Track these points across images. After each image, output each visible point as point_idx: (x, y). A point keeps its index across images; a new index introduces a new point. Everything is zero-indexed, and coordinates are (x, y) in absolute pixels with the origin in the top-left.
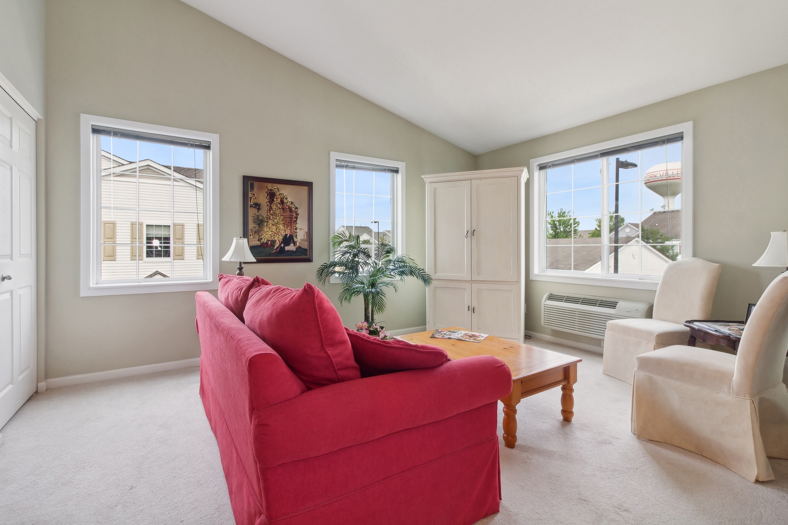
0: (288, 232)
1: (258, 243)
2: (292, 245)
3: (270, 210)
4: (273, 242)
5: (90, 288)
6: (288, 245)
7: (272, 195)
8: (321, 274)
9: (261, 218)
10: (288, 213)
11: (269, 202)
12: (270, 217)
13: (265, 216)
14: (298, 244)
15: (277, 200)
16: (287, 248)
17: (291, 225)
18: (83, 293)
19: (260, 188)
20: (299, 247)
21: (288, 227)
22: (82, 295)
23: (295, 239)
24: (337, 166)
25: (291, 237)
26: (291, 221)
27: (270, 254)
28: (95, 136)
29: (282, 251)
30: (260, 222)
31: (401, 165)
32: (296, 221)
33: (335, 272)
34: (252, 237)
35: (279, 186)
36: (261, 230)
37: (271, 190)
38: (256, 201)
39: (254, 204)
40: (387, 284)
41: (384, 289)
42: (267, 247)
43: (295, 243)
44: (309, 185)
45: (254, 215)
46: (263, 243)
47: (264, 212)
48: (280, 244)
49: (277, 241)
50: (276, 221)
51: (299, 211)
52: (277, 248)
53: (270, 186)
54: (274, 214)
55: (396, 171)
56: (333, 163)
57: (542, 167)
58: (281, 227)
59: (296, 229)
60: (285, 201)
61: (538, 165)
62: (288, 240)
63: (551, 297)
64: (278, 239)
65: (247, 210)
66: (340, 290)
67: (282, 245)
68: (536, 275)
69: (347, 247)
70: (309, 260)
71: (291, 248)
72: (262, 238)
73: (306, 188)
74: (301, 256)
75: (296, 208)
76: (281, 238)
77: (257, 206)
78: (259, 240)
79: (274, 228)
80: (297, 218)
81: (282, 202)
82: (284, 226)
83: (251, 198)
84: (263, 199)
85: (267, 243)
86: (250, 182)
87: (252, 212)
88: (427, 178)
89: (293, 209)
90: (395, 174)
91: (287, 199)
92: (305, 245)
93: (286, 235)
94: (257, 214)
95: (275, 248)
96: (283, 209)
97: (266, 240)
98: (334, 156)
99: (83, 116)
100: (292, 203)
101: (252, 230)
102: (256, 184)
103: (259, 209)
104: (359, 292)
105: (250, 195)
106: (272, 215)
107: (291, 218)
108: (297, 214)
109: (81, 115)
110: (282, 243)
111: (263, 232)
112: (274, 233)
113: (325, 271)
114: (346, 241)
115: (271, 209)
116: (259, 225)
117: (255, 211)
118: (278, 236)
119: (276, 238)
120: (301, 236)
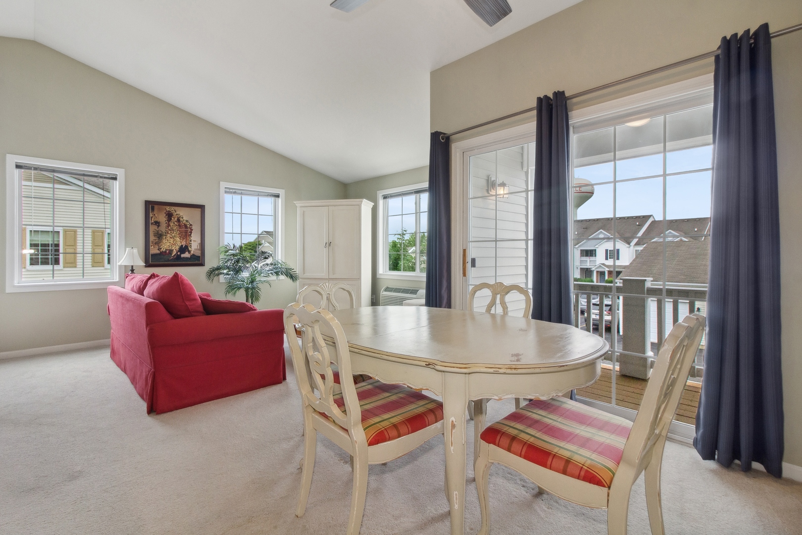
0: (184, 243)
1: (158, 252)
2: (187, 253)
3: (168, 227)
4: (171, 251)
5: (15, 287)
6: (184, 253)
7: (170, 216)
8: (210, 275)
9: (160, 232)
10: (184, 229)
11: (167, 220)
12: (168, 232)
13: (164, 231)
14: (192, 252)
15: (174, 219)
16: (183, 256)
17: (186, 237)
18: (8, 290)
19: (160, 210)
20: (193, 255)
21: (183, 239)
22: (7, 291)
23: (189, 248)
24: (226, 192)
25: (186, 247)
26: (186, 235)
27: (168, 260)
28: (18, 170)
29: (178, 257)
30: (160, 236)
31: (281, 192)
32: (191, 234)
33: (221, 273)
34: (153, 247)
35: (176, 208)
36: (161, 242)
37: (169, 211)
38: (156, 220)
39: (155, 222)
40: (262, 282)
41: (260, 285)
42: (165, 255)
43: (189, 252)
44: (202, 207)
45: (155, 231)
46: (162, 251)
47: (163, 228)
48: (177, 253)
49: (175, 250)
50: (173, 235)
51: (193, 228)
52: (175, 255)
53: (168, 208)
54: (172, 230)
55: (278, 196)
56: (222, 190)
57: (385, 197)
58: (178, 239)
59: (191, 241)
60: (181, 219)
61: (383, 196)
62: (183, 249)
63: (387, 289)
64: (175, 249)
65: (149, 226)
66: (225, 287)
67: (179, 253)
68: (381, 274)
69: (231, 255)
70: (202, 265)
71: (186, 255)
72: (161, 248)
73: (199, 210)
74: (195, 261)
75: (191, 225)
76: (177, 248)
77: (157, 223)
78: (158, 250)
79: (172, 240)
80: (191, 232)
81: (179, 220)
82: (180, 239)
83: (152, 217)
84: (162, 218)
85: (165, 252)
86: (150, 206)
87: (152, 228)
88: (298, 204)
89: (188, 226)
90: (277, 199)
91: (183, 218)
92: (198, 253)
93: (182, 246)
94: (157, 230)
95: (173, 255)
96: (180, 226)
97: (165, 249)
98: (223, 185)
99: (9, 156)
100: (187, 221)
101: (152, 242)
102: (156, 207)
103: (158, 226)
104: (239, 288)
105: (151, 215)
106: (170, 230)
107: (186, 232)
108: (192, 230)
109: (7, 156)
110: (178, 251)
111: (162, 243)
112: (172, 243)
113: (214, 272)
114: (231, 250)
115: (169, 225)
116: (158, 238)
117: (155, 227)
118: (175, 246)
119: (173, 248)
120: (194, 247)
